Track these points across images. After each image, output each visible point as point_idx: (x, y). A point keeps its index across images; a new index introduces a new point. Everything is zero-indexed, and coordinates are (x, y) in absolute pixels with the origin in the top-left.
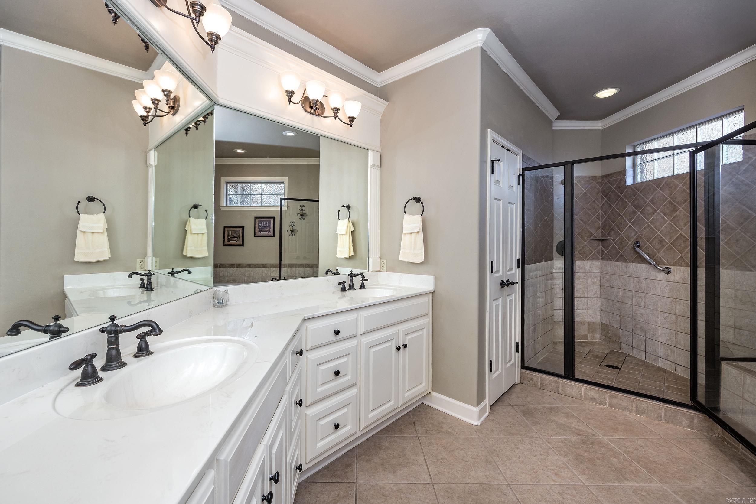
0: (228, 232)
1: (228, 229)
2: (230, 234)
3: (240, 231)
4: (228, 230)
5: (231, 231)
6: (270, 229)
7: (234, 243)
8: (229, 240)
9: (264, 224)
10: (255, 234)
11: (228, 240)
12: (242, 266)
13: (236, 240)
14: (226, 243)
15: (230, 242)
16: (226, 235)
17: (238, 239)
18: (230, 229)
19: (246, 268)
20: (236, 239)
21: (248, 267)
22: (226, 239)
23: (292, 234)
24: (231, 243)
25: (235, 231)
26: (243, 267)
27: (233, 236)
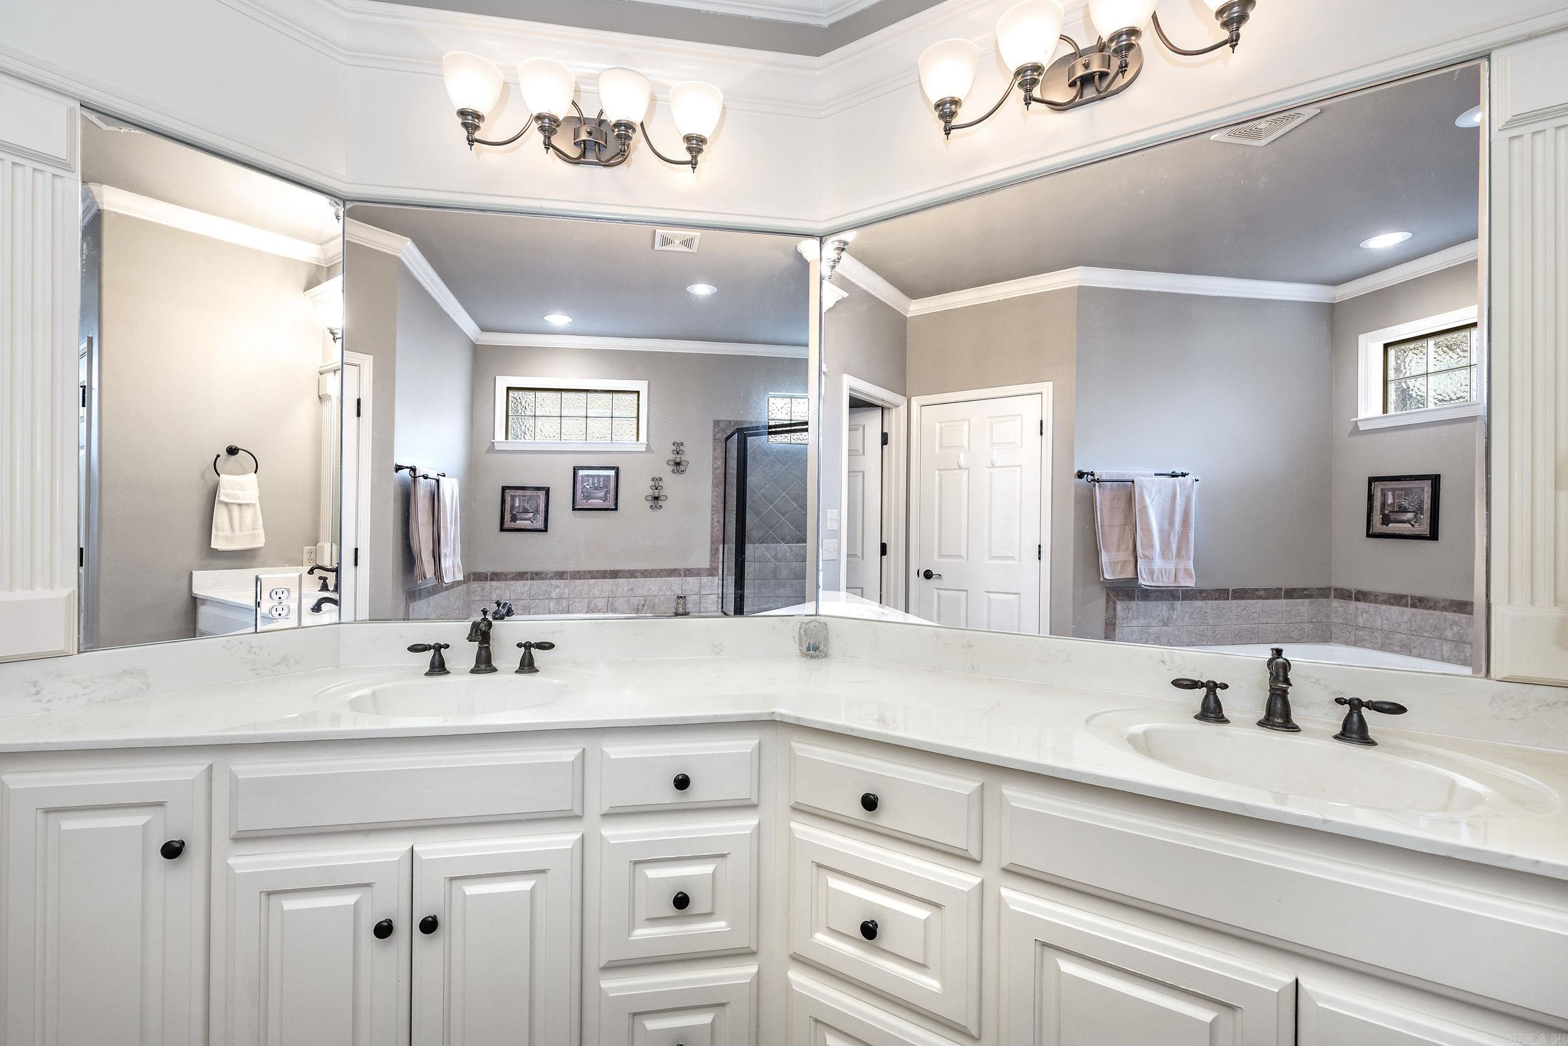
0: (1384, 495)
1: (1384, 487)
2: (1390, 501)
3: (1423, 490)
4: (1382, 490)
5: (1393, 490)
6: (607, 493)
7: (1405, 528)
8: (1386, 520)
9: (593, 483)
10: (573, 507)
11: (1382, 518)
12: (1432, 604)
13: (1408, 521)
14: (1378, 527)
15: (1390, 525)
16: (1377, 504)
17: (1415, 516)
18: (1388, 487)
19: (1445, 613)
20: (1410, 516)
21: (1455, 612)
22: (1377, 517)
23: (656, 504)
24: (1393, 528)
25: (1407, 492)
26: (1435, 609)
27: (1400, 506)
